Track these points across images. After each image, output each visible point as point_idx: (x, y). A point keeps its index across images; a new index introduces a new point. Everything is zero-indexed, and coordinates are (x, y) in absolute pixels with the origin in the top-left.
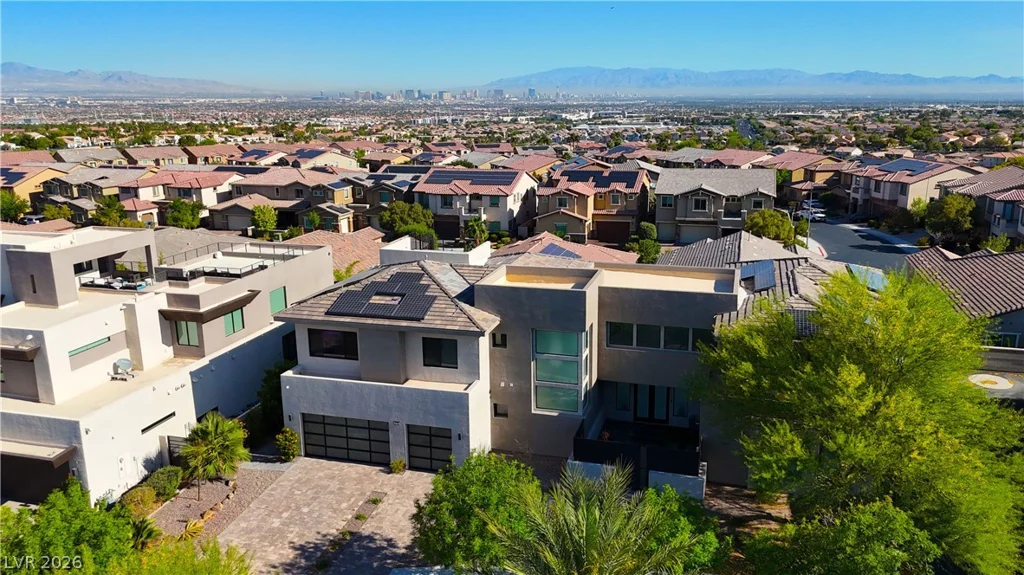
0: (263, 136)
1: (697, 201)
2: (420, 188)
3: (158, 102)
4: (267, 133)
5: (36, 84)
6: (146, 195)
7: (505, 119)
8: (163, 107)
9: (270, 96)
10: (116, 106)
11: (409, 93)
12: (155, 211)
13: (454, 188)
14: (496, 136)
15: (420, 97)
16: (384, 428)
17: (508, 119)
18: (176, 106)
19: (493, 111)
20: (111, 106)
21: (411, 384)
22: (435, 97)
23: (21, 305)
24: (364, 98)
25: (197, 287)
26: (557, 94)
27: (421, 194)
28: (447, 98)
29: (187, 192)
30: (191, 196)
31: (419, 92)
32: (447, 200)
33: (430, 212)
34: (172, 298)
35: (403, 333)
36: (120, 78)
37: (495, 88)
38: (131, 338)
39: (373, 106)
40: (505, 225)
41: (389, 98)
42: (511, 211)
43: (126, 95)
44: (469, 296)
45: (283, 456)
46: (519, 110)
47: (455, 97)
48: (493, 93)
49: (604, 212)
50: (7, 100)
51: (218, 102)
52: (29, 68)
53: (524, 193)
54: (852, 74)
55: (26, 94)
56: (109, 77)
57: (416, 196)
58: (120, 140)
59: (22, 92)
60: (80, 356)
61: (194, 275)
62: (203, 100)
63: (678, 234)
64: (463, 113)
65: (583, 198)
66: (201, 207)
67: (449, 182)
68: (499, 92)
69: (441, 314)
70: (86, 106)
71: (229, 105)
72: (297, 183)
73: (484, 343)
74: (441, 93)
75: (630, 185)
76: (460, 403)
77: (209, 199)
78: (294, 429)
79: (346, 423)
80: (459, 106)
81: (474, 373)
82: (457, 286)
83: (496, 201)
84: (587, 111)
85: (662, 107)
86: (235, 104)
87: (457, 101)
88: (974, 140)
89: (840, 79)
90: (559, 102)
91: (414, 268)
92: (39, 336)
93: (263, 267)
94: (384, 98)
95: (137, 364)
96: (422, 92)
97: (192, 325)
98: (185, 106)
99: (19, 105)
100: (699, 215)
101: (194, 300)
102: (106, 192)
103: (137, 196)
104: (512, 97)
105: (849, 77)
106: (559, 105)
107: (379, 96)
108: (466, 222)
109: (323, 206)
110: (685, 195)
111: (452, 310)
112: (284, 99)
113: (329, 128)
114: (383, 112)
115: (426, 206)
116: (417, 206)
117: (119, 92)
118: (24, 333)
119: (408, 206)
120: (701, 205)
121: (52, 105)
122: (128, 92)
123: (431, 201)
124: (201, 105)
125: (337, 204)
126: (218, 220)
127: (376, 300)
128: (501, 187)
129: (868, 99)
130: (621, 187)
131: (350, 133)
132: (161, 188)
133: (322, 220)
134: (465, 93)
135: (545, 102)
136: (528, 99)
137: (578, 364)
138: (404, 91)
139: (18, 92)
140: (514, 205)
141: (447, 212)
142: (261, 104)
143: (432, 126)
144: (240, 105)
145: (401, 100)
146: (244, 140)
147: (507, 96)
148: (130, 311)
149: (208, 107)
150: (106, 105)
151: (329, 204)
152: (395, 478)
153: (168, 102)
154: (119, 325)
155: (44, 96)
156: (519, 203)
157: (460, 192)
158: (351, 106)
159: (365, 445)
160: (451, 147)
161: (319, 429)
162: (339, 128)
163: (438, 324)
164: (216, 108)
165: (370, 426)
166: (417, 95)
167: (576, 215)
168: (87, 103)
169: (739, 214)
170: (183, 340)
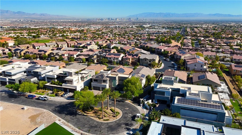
0: (78, 34)
1: (145, 60)
2: (106, 56)
3: (52, 21)
4: (78, 33)
5: (25, 16)
6: (66, 55)
7: (130, 26)
8: (54, 22)
9: (77, 19)
10: (43, 22)
11: (109, 19)
12: (67, 58)
13: (111, 56)
14: (127, 32)
15: (111, 20)
16: (100, 87)
17: (131, 26)
18: (57, 22)
19: (128, 23)
20: (42, 22)
21: (102, 84)
22: (115, 20)
23: (69, 77)
24: (99, 20)
25: (83, 75)
26: (143, 19)
27: (107, 57)
28: (118, 20)
29: (72, 55)
30: (72, 56)
31: (111, 18)
32: (110, 58)
33: (108, 60)
34: (82, 76)
35: (101, 80)
36: (44, 15)
37: (129, 17)
38: (78, 80)
39: (100, 22)
40: (119, 62)
41: (104, 20)
42: (120, 60)
43: (45, 19)
44: (107, 77)
45: (91, 90)
46: (134, 23)
47: (119, 20)
48: (128, 18)
49: (133, 60)
50: (19, 20)
51: (66, 21)
52: (24, 12)
53: (122, 57)
54: (215, 14)
55: (23, 19)
56: (42, 15)
57: (106, 57)
58: (50, 35)
59: (22, 18)
60: (75, 81)
61: (83, 73)
62: (62, 20)
63: (143, 64)
64: (121, 24)
65: (129, 59)
66: (74, 58)
67: (111, 55)
68: (130, 19)
69: (104, 78)
70: (37, 22)
71: (68, 22)
72: (88, 54)
73: (108, 81)
74: (116, 19)
75: (137, 57)
76: (106, 85)
77: (75, 56)
78: (92, 88)
79: (97, 87)
80: (120, 22)
81: (107, 83)
82: (106, 76)
83: (117, 59)
84: (149, 25)
85: (168, 22)
86: (69, 21)
87: (120, 21)
88: (228, 36)
89: (212, 15)
90: (144, 21)
91: (103, 74)
92: (73, 79)
93: (89, 73)
94: (103, 20)
95: (79, 82)
96: (112, 19)
97: (83, 78)
98: (59, 22)
99: (22, 21)
100: (145, 62)
101: (83, 76)
102: (60, 55)
103: (64, 56)
104: (133, 20)
105: (215, 15)
106: (144, 22)
107: (102, 19)
108: (113, 62)
109: (92, 58)
110: (143, 59)
111: (105, 78)
112: (80, 20)
113: (91, 30)
114: (103, 24)
115: (107, 59)
116: (106, 59)
117: (44, 18)
118: (71, 79)
119: (104, 59)
120: (146, 60)
121: (29, 21)
122: (45, 18)
123: (108, 58)
124: (62, 21)
125: (94, 58)
126: (77, 60)
127: (99, 77)
128: (118, 56)
129: (219, 21)
130: (135, 57)
131: (95, 31)
132: (67, 54)
133: (92, 60)
134: (122, 19)
135: (140, 21)
136: (136, 20)
137: (116, 83)
138: (108, 18)
139: (21, 18)
140: (120, 59)
141: (110, 60)
142: (75, 22)
143: (113, 28)
144: (70, 22)
145: (107, 20)
146: (74, 34)
147: (132, 19)
148: (78, 77)
149: (64, 22)
150: (41, 22)
151: (93, 58)
152: (100, 91)
153: (54, 21)
154: (77, 78)
155: (27, 19)
156: (121, 58)
157: (112, 57)
158: (95, 22)
159: (98, 89)
160: (115, 41)
161: (94, 87)
162: (93, 30)
163: (104, 79)
164: (65, 22)
165: (99, 87)
166: (111, 19)
167: (128, 61)
168: (37, 21)
169: (151, 62)
170: (82, 79)
